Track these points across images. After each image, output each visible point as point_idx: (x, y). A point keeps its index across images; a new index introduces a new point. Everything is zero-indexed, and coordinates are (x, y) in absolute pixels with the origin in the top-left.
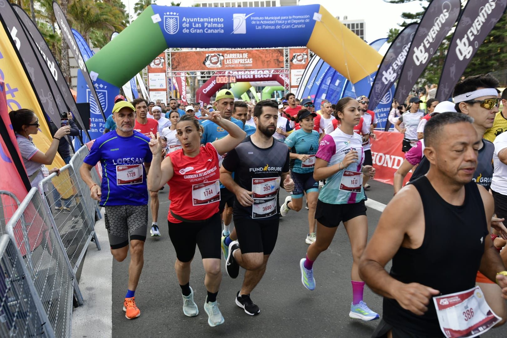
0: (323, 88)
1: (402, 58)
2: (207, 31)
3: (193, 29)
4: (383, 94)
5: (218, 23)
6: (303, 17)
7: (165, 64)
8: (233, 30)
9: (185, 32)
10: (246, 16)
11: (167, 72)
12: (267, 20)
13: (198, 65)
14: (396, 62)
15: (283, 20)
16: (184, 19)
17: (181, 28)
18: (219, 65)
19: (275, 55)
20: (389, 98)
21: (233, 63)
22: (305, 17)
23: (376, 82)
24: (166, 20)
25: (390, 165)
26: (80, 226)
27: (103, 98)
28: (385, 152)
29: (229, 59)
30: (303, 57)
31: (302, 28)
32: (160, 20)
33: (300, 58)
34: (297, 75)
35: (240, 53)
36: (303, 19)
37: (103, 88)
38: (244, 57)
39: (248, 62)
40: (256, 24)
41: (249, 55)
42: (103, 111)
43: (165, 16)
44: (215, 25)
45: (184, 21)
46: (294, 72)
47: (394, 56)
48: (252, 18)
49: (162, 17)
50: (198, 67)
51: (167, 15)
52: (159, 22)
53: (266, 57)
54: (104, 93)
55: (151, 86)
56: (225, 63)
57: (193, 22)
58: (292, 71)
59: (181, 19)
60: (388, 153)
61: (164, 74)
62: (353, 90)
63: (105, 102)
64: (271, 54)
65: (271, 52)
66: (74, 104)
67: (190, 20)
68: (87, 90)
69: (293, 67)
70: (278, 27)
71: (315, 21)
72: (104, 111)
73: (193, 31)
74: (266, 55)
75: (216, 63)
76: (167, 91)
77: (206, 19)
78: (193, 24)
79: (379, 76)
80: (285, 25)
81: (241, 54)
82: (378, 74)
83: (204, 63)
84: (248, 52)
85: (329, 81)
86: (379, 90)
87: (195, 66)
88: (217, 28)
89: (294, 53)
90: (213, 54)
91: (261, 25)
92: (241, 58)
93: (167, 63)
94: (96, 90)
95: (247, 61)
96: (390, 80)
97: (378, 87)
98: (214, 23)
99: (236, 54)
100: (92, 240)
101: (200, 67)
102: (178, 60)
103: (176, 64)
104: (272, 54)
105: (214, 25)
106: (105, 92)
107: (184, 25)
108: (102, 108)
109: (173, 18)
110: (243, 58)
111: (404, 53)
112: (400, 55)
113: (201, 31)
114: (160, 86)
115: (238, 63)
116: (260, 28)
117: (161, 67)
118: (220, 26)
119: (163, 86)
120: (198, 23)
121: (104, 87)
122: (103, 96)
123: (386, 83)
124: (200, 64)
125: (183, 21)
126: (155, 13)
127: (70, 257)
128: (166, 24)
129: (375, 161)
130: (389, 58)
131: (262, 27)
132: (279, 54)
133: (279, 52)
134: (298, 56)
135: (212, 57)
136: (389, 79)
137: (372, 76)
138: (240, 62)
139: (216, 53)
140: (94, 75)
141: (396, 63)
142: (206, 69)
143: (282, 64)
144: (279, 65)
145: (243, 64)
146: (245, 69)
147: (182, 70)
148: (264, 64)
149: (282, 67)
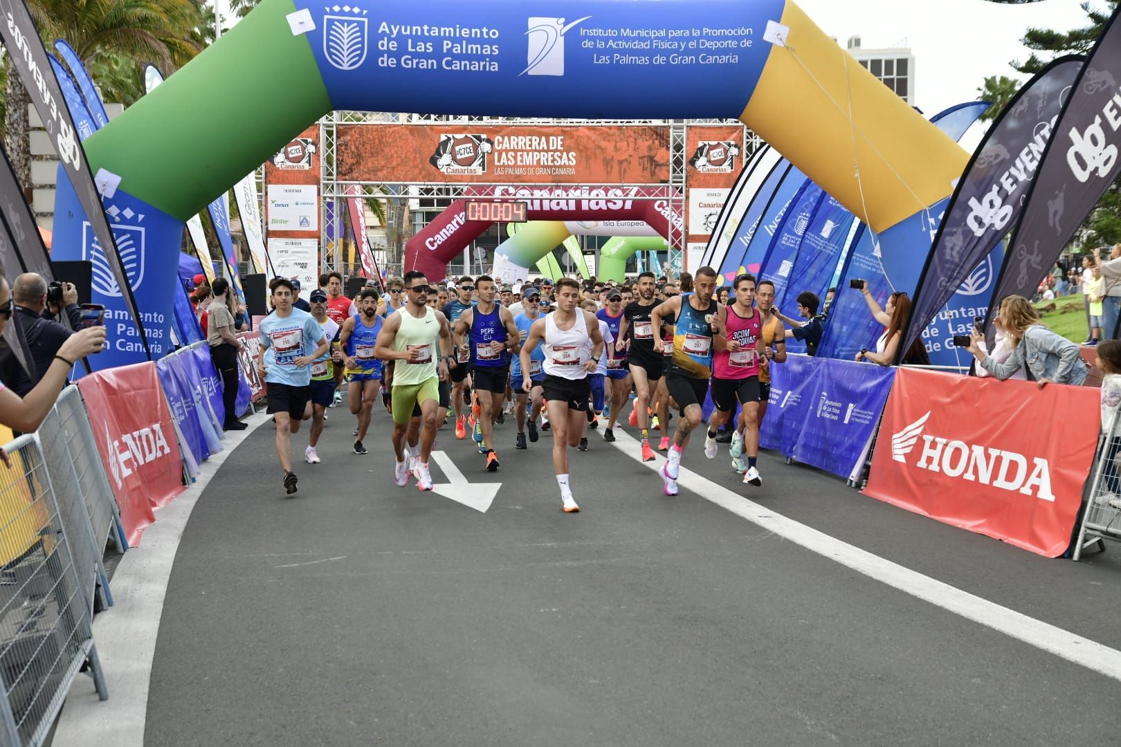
0: (783, 242)
1: (1031, 161)
2: (449, 63)
3: (410, 57)
4: (967, 267)
5: (481, 41)
6: (733, 32)
7: (319, 160)
8: (525, 64)
9: (385, 65)
10: (565, 24)
11: (322, 182)
12: (627, 39)
13: (416, 167)
14: (1013, 170)
15: (674, 39)
16: (384, 27)
17: (375, 53)
18: (476, 167)
19: (644, 144)
20: (983, 278)
21: (519, 163)
22: (740, 32)
23: (945, 230)
24: (329, 29)
25: (985, 478)
26: (51, 624)
27: (133, 249)
28: (971, 437)
29: (507, 151)
30: (726, 151)
31: (728, 65)
32: (311, 26)
33: (716, 154)
34: (705, 206)
35: (540, 135)
36: (733, 38)
37: (133, 221)
38: (551, 148)
39: (565, 161)
40: (595, 49)
41: (567, 142)
42: (129, 287)
43: (326, 17)
44: (474, 48)
45: (384, 32)
46: (698, 195)
47: (1005, 155)
48: (583, 32)
49: (317, 19)
50: (417, 171)
51: (332, 13)
52: (308, 34)
53: (616, 149)
54: (135, 236)
55: (274, 221)
56: (496, 163)
57: (411, 36)
58: (692, 191)
59: (374, 26)
60: (978, 442)
61: (315, 187)
62: (877, 252)
63: (138, 260)
64: (631, 139)
65: (632, 134)
66: (45, 264)
67: (400, 29)
68: (86, 224)
69: (696, 180)
70: (660, 60)
71: (770, 45)
72: (133, 289)
73: (410, 62)
74: (616, 142)
75: (469, 162)
76: (319, 238)
77: (447, 31)
78: (410, 41)
79: (956, 213)
80: (680, 54)
81: (543, 139)
82: (954, 207)
83: (434, 162)
84: (564, 132)
85: (801, 225)
86: (954, 253)
87: (408, 168)
88: (480, 58)
89: (701, 139)
90: (460, 136)
91: (610, 52)
92: (543, 150)
93: (323, 156)
94: (112, 226)
95: (561, 158)
96: (992, 225)
97: (953, 244)
98: (470, 41)
99: (528, 138)
100: (83, 669)
101: (420, 173)
102: (357, 148)
103: (350, 161)
104: (636, 140)
105: (470, 46)
106: (140, 232)
107: (383, 45)
108: (126, 279)
109: (350, 23)
110: (548, 151)
111: (1038, 146)
112: (1026, 150)
113: (432, 64)
114: (301, 223)
115: (535, 163)
116: (604, 60)
117: (307, 167)
118: (489, 53)
119: (307, 221)
120: (425, 39)
121: (136, 217)
122: (131, 242)
123: (979, 232)
124: (421, 162)
125: (380, 31)
126: (299, 7)
127: (17, 714)
128: (328, 40)
129: (940, 464)
130: (991, 159)
131: (611, 59)
132: (657, 142)
133: (655, 136)
134: (712, 148)
135: (458, 142)
136: (987, 222)
137: (934, 211)
138: (539, 161)
139: (471, 132)
140: (108, 181)
141: (1010, 176)
142: (440, 178)
143: (664, 172)
144: (654, 173)
145: (548, 167)
146: (553, 182)
147: (369, 180)
148: (609, 169)
149: (663, 178)
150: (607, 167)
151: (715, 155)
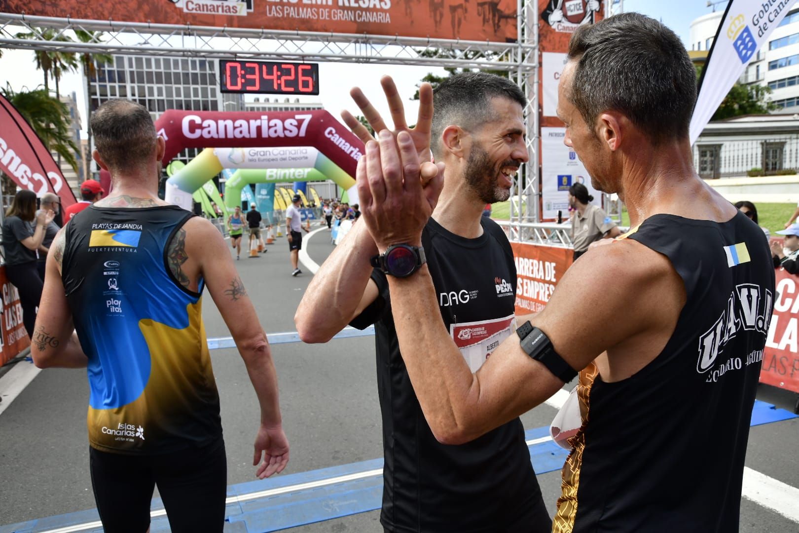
18: (236, 4)
30: (585, 3)
39: (374, 2)
50: (133, 3)
58: (544, 55)
69: (550, 41)
142: (177, 18)
143: (512, 28)
144: (499, 26)
145: (350, 8)
146: (357, 32)
147: (43, 13)
148: (438, 18)
149: (509, 35)
150: (435, 15)
151: (572, 8)
